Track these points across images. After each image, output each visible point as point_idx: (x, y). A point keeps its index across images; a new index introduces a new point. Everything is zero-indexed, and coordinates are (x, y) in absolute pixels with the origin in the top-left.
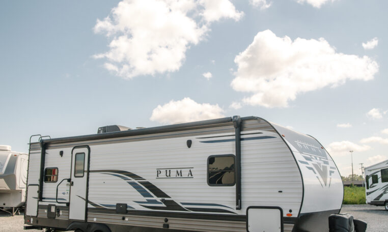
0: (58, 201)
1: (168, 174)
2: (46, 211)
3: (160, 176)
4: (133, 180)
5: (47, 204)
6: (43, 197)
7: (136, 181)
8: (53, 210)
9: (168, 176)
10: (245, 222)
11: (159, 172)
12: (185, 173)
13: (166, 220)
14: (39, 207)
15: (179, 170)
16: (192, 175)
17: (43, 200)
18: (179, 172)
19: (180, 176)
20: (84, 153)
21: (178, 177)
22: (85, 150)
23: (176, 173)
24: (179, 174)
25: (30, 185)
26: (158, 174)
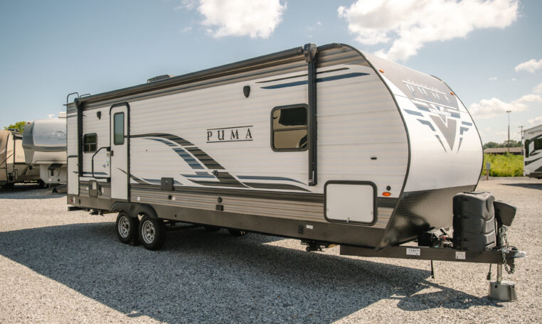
0: (95, 175)
1: (221, 137)
2: (87, 189)
3: (211, 139)
4: (179, 146)
5: (88, 179)
6: (84, 171)
7: (183, 148)
8: (95, 187)
9: (222, 139)
10: (322, 205)
11: (209, 134)
12: (243, 134)
13: (220, 200)
14: (80, 184)
15: (234, 131)
16: (251, 137)
17: (84, 175)
18: (235, 133)
19: (236, 139)
20: (123, 113)
21: (233, 139)
22: (123, 109)
23: (231, 133)
24: (235, 135)
25: (70, 157)
26: (208, 137)
